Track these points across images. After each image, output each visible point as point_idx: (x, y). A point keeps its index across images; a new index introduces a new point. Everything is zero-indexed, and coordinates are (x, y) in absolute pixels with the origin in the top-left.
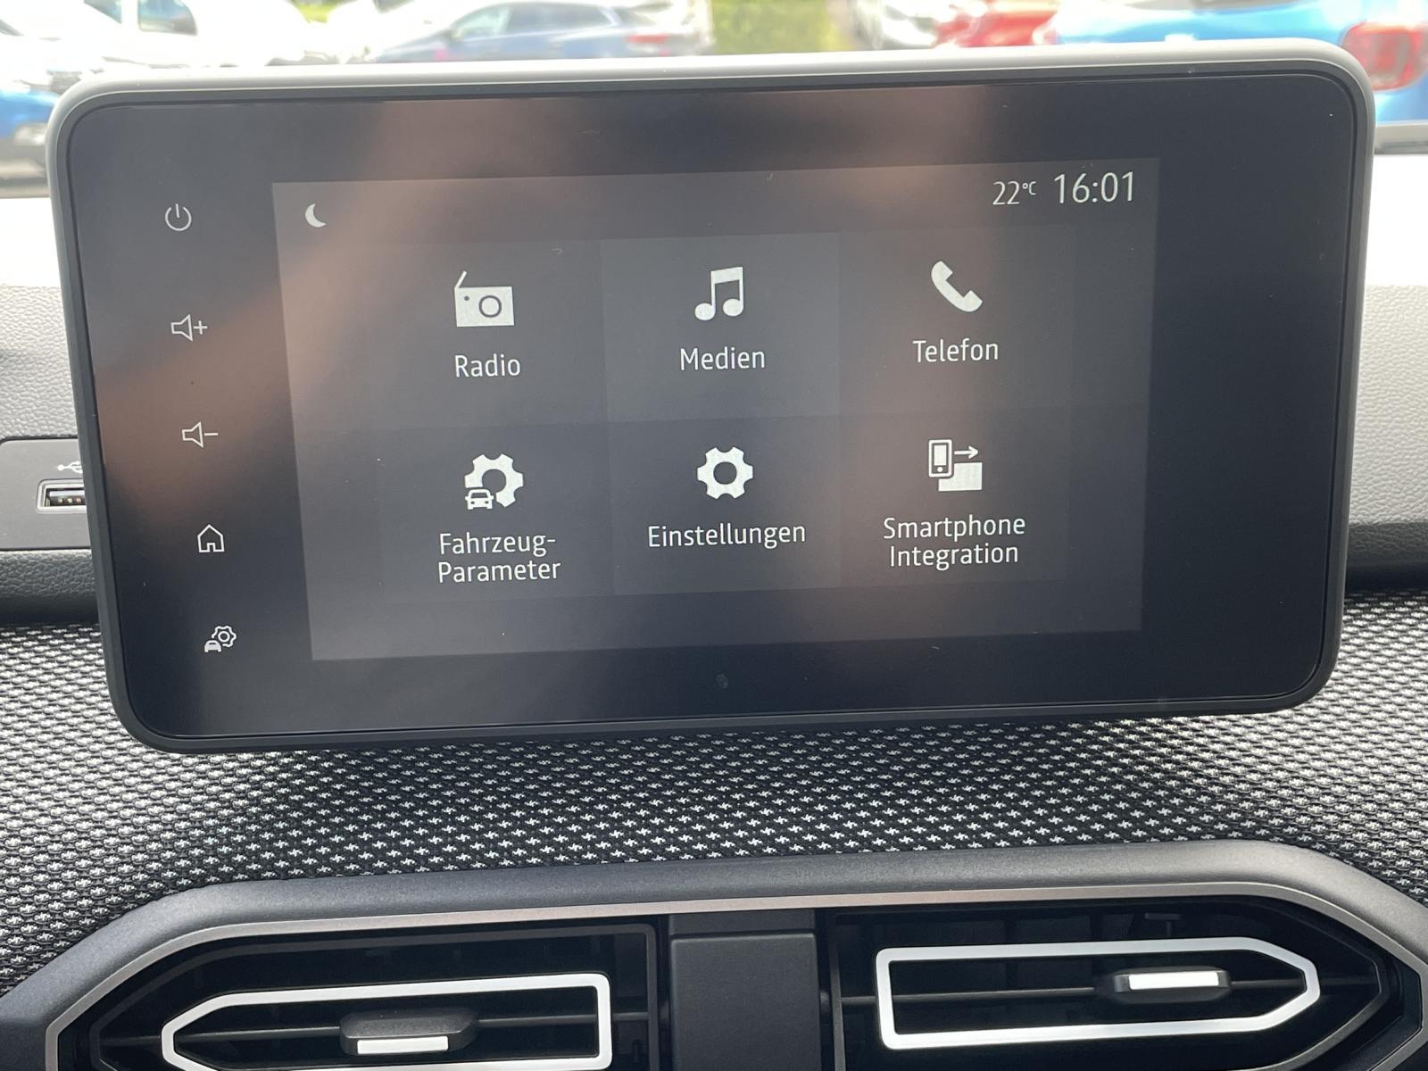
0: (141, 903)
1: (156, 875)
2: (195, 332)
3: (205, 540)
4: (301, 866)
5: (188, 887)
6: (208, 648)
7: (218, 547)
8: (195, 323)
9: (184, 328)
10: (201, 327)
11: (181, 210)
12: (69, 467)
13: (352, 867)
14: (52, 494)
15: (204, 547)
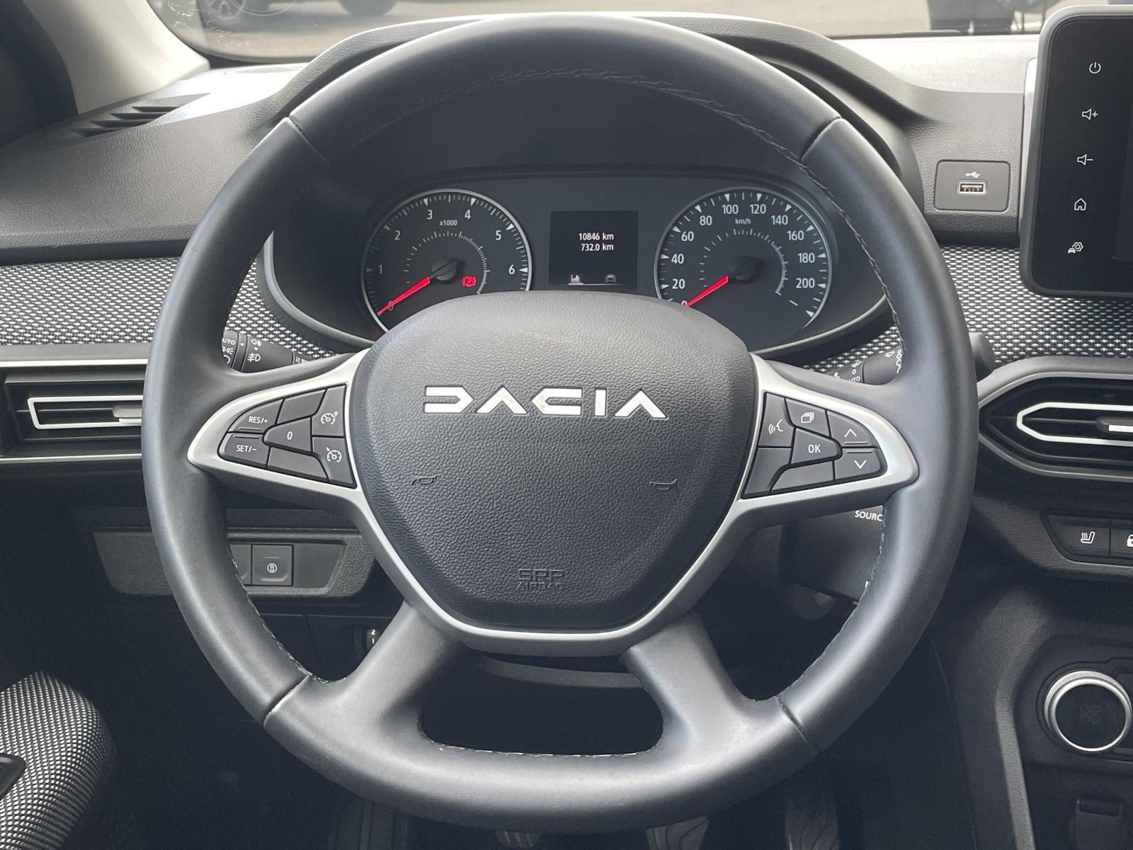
0: (1015, 360)
1: (1023, 349)
2: (1092, 116)
3: (1078, 205)
4: (1088, 351)
5: (1035, 356)
6: (1070, 251)
7: (1083, 208)
8: (1093, 112)
9: (1088, 114)
10: (1095, 114)
11: (1097, 65)
12: (971, 174)
13: (1110, 353)
14: (963, 186)
15: (1077, 208)
